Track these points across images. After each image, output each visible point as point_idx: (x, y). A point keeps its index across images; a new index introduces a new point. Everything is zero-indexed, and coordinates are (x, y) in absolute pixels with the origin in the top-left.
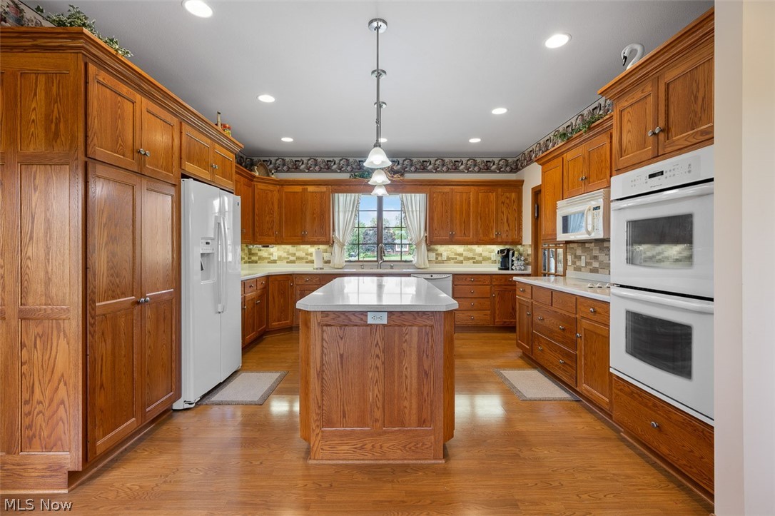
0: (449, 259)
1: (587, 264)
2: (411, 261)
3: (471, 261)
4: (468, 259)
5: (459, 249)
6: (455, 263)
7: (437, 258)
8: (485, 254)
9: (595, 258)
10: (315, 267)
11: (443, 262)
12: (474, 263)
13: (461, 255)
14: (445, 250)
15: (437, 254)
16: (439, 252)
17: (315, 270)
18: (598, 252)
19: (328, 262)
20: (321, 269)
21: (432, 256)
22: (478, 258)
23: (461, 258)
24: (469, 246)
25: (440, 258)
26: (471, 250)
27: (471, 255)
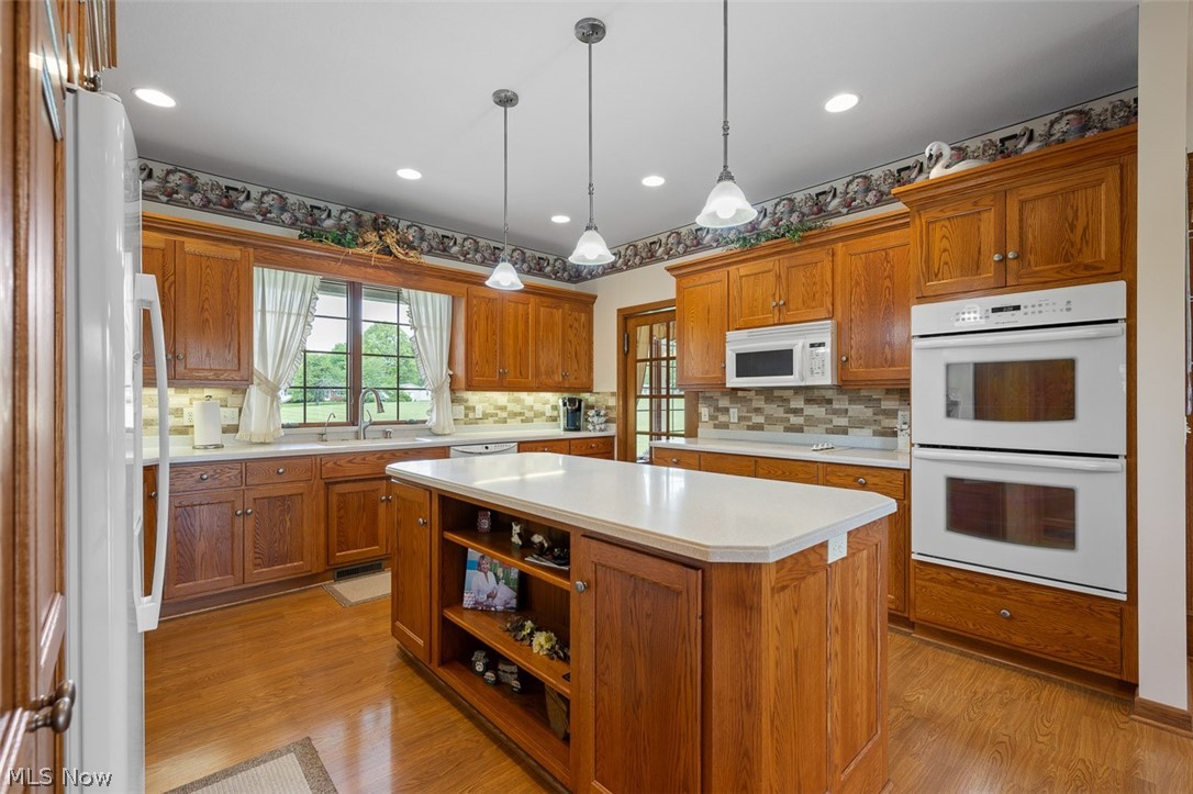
0: (486, 416)
1: (740, 418)
2: (424, 422)
3: (519, 418)
4: (515, 415)
5: (501, 398)
6: (495, 422)
7: (466, 416)
8: (538, 407)
9: (758, 410)
10: (199, 441)
11: (476, 421)
12: (522, 421)
13: (503, 408)
14: (481, 400)
15: (466, 408)
16: (470, 404)
17: (198, 453)
18: (763, 403)
19: (234, 429)
20: (217, 447)
21: (460, 409)
22: (529, 414)
23: (505, 415)
24: (516, 394)
25: (471, 415)
26: (518, 401)
27: (518, 409)
